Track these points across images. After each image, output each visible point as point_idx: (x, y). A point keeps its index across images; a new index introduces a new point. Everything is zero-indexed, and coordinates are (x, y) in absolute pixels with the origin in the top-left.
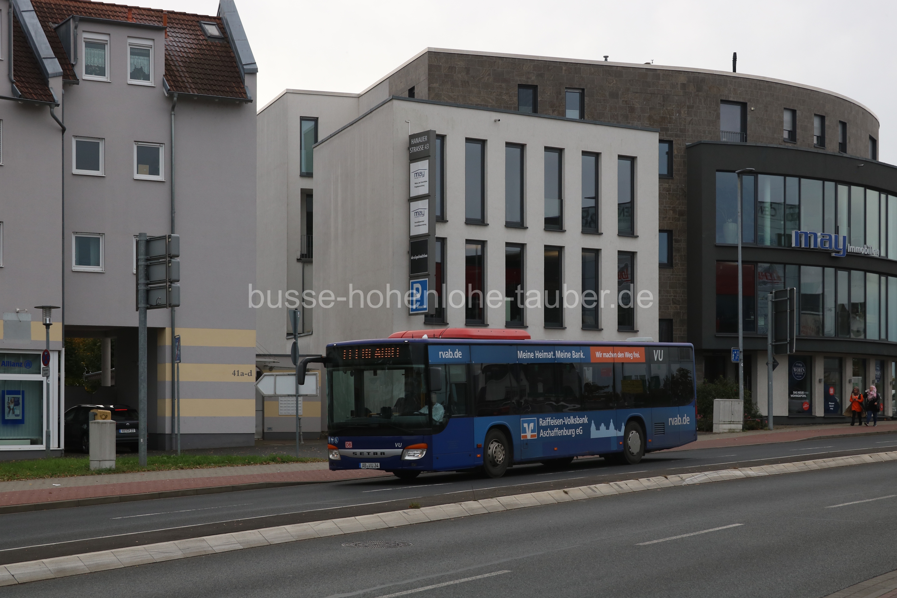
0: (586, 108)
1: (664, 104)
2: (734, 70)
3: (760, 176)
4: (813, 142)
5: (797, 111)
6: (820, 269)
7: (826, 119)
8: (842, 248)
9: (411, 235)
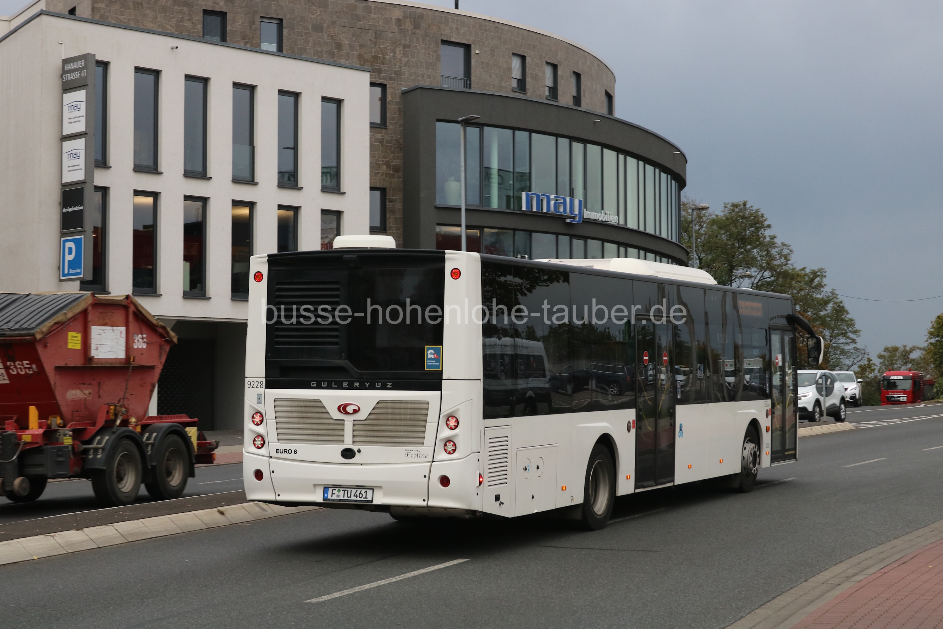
0: (284, 41)
1: (376, 42)
2: (457, 7)
3: (486, 129)
4: (544, 93)
5: (527, 58)
6: (553, 237)
7: (559, 67)
8: (577, 213)
9: (64, 181)
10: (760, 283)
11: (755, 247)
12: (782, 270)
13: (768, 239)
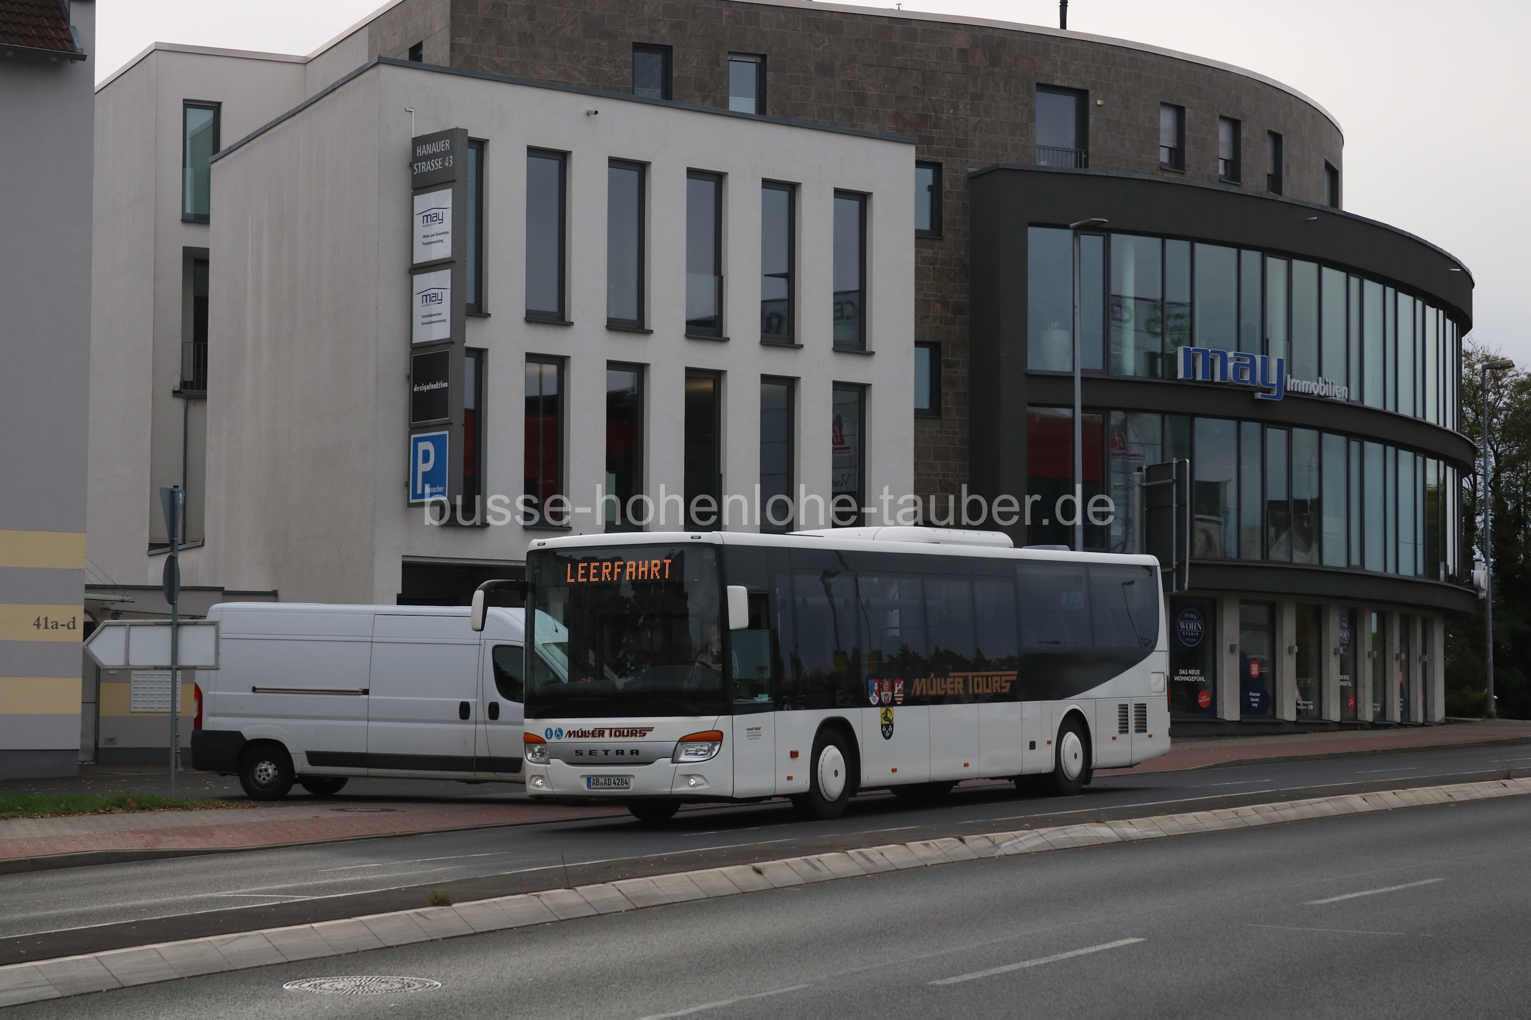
0: (768, 93)
1: (925, 90)
2: (1063, 24)
3: (1115, 237)
4: (1218, 172)
5: (1187, 111)
6: (1232, 424)
7: (1242, 125)
8: (1275, 383)
9: (414, 341)
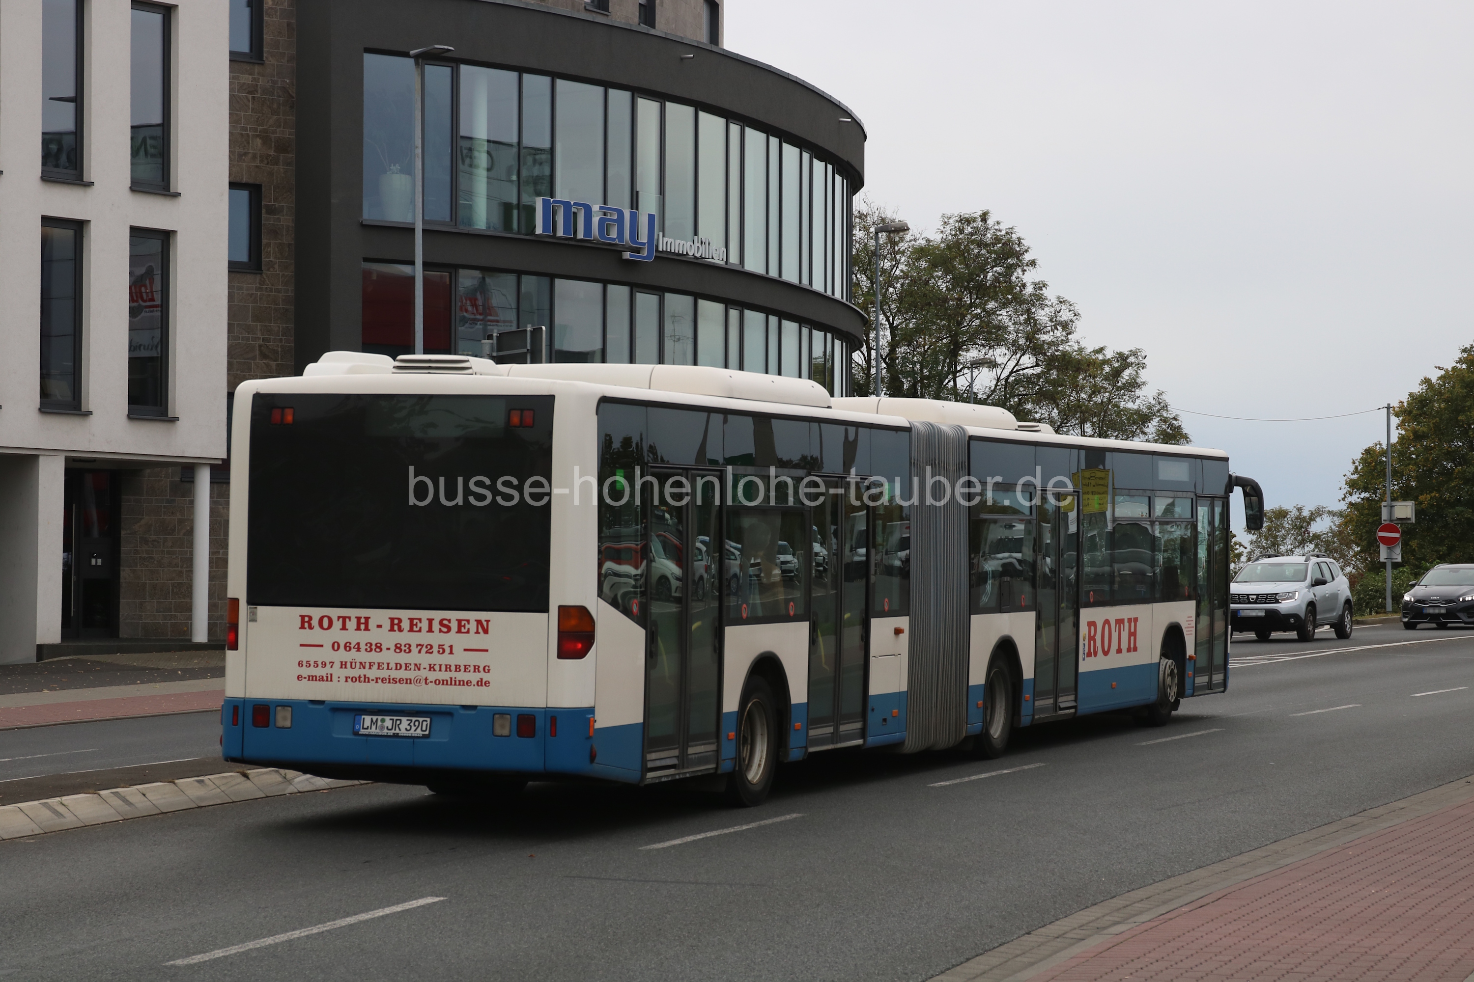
3: (462, 67)
6: (599, 286)
8: (645, 241)
10: (1012, 379)
11: (1004, 305)
12: (1057, 353)
13: (1029, 290)
